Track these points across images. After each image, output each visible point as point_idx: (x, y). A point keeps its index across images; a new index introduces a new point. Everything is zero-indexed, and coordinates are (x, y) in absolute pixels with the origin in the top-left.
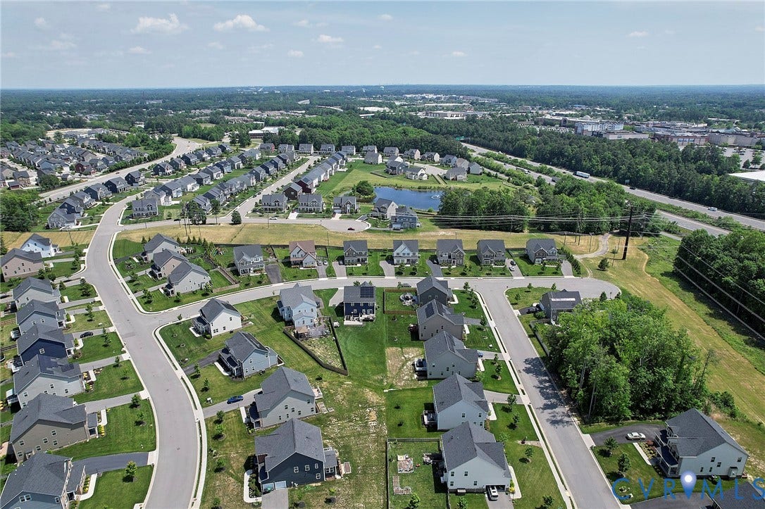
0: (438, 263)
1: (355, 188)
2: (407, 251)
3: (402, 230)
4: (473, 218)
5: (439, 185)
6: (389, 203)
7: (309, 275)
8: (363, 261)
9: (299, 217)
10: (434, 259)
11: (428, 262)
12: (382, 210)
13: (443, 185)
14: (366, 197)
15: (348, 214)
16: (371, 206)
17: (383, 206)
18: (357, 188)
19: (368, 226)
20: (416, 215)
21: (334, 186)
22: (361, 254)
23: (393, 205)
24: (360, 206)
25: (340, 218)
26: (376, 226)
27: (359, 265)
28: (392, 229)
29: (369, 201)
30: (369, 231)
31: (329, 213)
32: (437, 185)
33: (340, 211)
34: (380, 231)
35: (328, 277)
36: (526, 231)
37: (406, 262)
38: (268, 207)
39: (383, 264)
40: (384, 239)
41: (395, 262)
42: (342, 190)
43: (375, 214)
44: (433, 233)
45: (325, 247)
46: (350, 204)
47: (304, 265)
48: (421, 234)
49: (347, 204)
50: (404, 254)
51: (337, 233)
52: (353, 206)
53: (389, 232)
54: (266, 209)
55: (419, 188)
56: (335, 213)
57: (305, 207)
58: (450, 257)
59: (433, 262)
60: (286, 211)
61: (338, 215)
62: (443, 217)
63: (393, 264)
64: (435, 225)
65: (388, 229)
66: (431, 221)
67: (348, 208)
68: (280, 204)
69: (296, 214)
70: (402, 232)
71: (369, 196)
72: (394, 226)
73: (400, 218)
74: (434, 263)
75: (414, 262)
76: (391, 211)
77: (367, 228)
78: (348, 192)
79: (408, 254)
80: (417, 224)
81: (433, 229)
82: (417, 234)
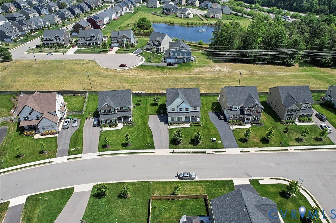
0: (225, 120)
1: (136, 24)
2: (185, 106)
3: (176, 65)
4: (249, 52)
5: (203, 22)
6: (163, 36)
7: (42, 152)
8: (125, 120)
9: (78, 51)
10: (218, 109)
11: (212, 116)
12: (156, 43)
13: (205, 21)
14: (145, 31)
15: (125, 48)
16: (146, 39)
17: (157, 39)
18: (138, 24)
19: (141, 61)
20: (189, 49)
21: (122, 23)
22: (122, 110)
23: (167, 38)
24: (137, 39)
25: (116, 52)
26: (150, 61)
27: (120, 126)
28: (166, 64)
29: (146, 35)
30: (142, 67)
31: (106, 48)
32: (201, 22)
33: (118, 44)
34: (152, 67)
35: (70, 153)
36: (296, 65)
37: (183, 119)
38: (49, 42)
39: (154, 121)
40: (157, 76)
41: (169, 119)
42: (127, 26)
43: (150, 47)
44: (208, 69)
45: (85, 92)
46: (126, 38)
47: (41, 131)
48: (196, 70)
49: (123, 38)
50: (181, 110)
51: (107, 70)
52: (129, 40)
53: (162, 68)
54: (48, 44)
55: (188, 24)
56: (112, 48)
57: (84, 42)
58: (242, 111)
59: (219, 117)
60: (69, 45)
61: (115, 49)
62: (217, 51)
63: (166, 123)
64: (208, 58)
65: (161, 64)
66: (204, 54)
67: (125, 42)
68: (61, 39)
69: (76, 48)
70: (176, 68)
71: (148, 31)
72: (168, 61)
73: (174, 52)
74: (221, 119)
75: (194, 119)
76: (165, 45)
77: (140, 63)
78: (131, 28)
79: (187, 109)
80: (192, 58)
81: (207, 63)
82: (192, 71)
